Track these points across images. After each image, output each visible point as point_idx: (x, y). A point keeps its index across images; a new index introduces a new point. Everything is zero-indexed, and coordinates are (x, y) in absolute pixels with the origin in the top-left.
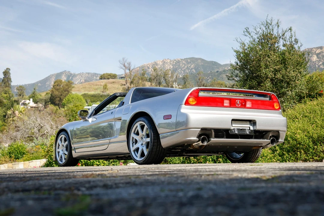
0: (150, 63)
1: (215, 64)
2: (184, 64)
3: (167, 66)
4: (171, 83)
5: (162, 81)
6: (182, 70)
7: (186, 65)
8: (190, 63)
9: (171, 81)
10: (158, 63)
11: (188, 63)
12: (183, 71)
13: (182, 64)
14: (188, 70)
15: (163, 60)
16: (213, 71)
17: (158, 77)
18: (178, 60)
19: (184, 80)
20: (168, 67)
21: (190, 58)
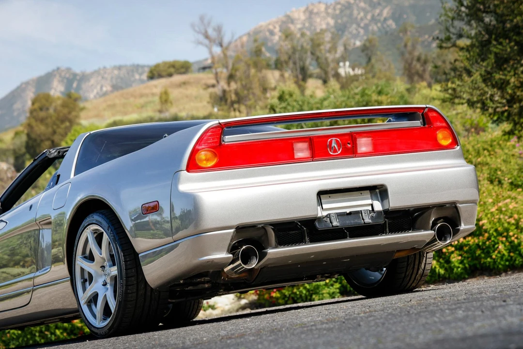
0: (274, 19)
2: (364, 9)
3: (318, 20)
4: (332, 65)
5: (307, 63)
7: (369, 11)
10: (296, 15)
12: (362, 28)
13: (357, 10)
14: (376, 25)
15: (307, 8)
17: (297, 54)
19: (366, 51)
20: (322, 22)
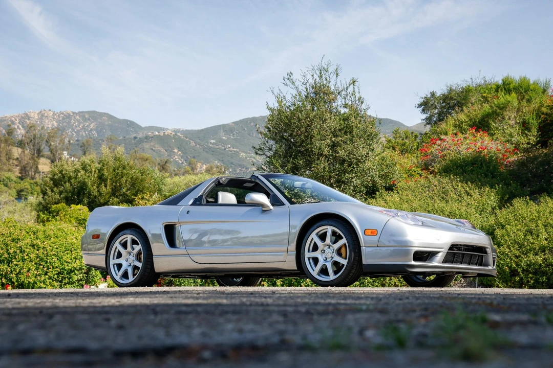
0: (16, 114)
1: (130, 124)
2: (78, 121)
3: (47, 121)
4: (59, 152)
5: (42, 148)
6: (73, 130)
7: (81, 123)
8: (89, 119)
9: (60, 149)
10: (32, 115)
11: (85, 120)
12: (75, 132)
13: (74, 120)
14: (85, 132)
15: (41, 112)
16: (127, 137)
17: (36, 140)
18: (68, 113)
19: (83, 148)
20: (49, 123)
21: (88, 112)
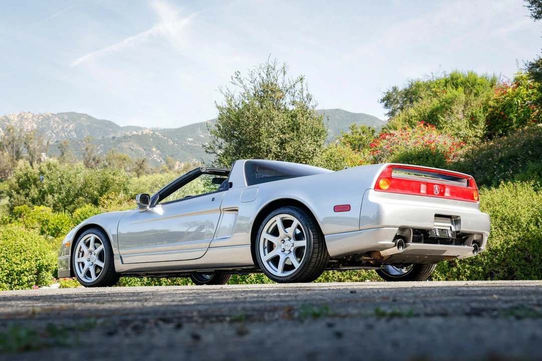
1: (109, 125)
2: (57, 122)
3: (26, 123)
4: (37, 153)
5: (21, 149)
6: (53, 132)
7: (60, 124)
8: (68, 121)
9: (38, 150)
10: (12, 118)
11: (64, 121)
12: (55, 133)
13: (53, 122)
14: (64, 133)
15: (20, 114)
16: (106, 137)
17: (15, 142)
18: (47, 115)
19: (61, 149)
20: (29, 125)
21: (67, 114)
